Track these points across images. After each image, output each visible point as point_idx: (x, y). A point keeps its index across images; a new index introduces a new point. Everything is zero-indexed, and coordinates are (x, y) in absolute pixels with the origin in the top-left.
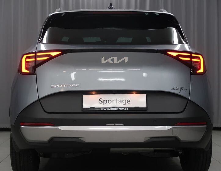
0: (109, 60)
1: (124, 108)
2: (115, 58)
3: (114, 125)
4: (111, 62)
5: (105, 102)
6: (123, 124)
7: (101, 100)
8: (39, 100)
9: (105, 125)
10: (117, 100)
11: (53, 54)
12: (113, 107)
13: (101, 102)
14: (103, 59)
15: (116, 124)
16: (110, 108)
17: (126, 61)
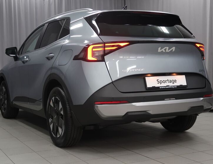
0: (163, 50)
1: (174, 86)
2: (167, 48)
3: (169, 99)
4: (164, 51)
5: (161, 82)
6: (175, 99)
7: (158, 80)
8: (112, 82)
9: (164, 100)
10: (168, 80)
11: (122, 44)
12: (167, 86)
13: (158, 82)
14: (160, 48)
15: (171, 99)
16: (165, 87)
17: (174, 50)
